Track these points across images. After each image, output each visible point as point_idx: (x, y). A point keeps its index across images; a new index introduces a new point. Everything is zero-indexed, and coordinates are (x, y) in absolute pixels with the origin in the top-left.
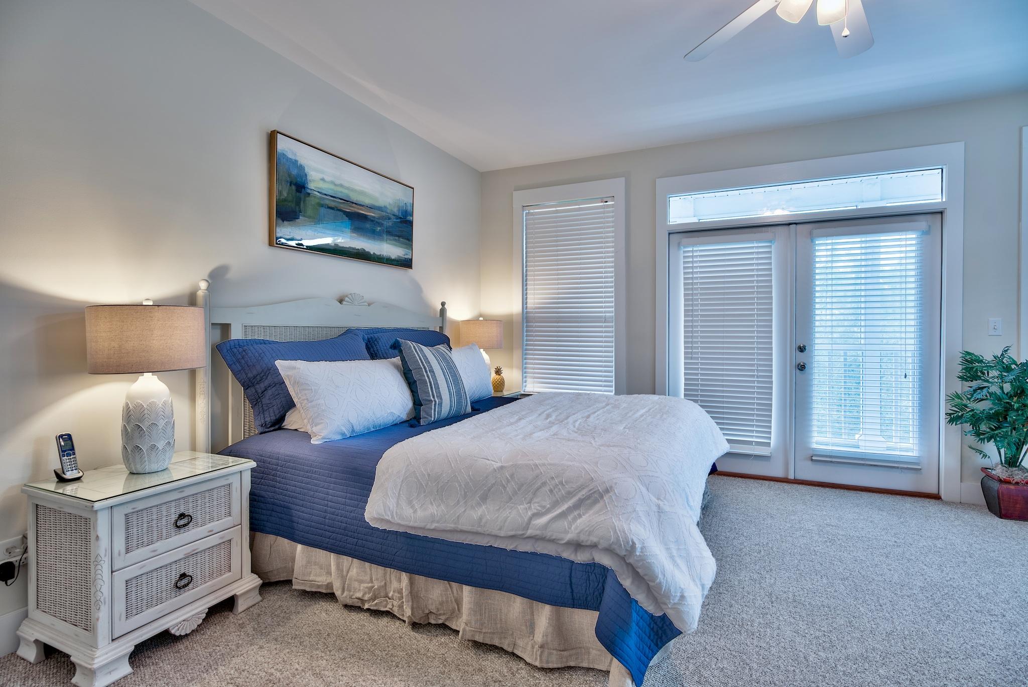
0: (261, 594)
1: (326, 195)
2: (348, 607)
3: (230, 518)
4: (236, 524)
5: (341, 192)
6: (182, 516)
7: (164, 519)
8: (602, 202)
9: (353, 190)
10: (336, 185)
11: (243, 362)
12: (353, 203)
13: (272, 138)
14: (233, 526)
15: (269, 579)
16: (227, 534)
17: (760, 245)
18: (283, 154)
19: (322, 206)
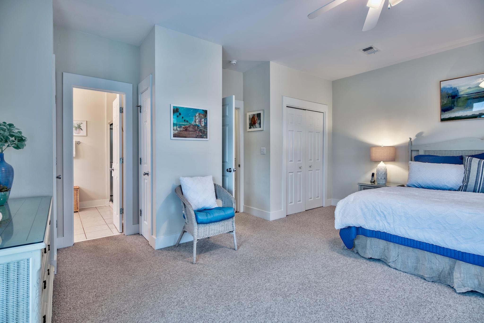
1: (471, 94)
18: (444, 88)
19: (469, 99)
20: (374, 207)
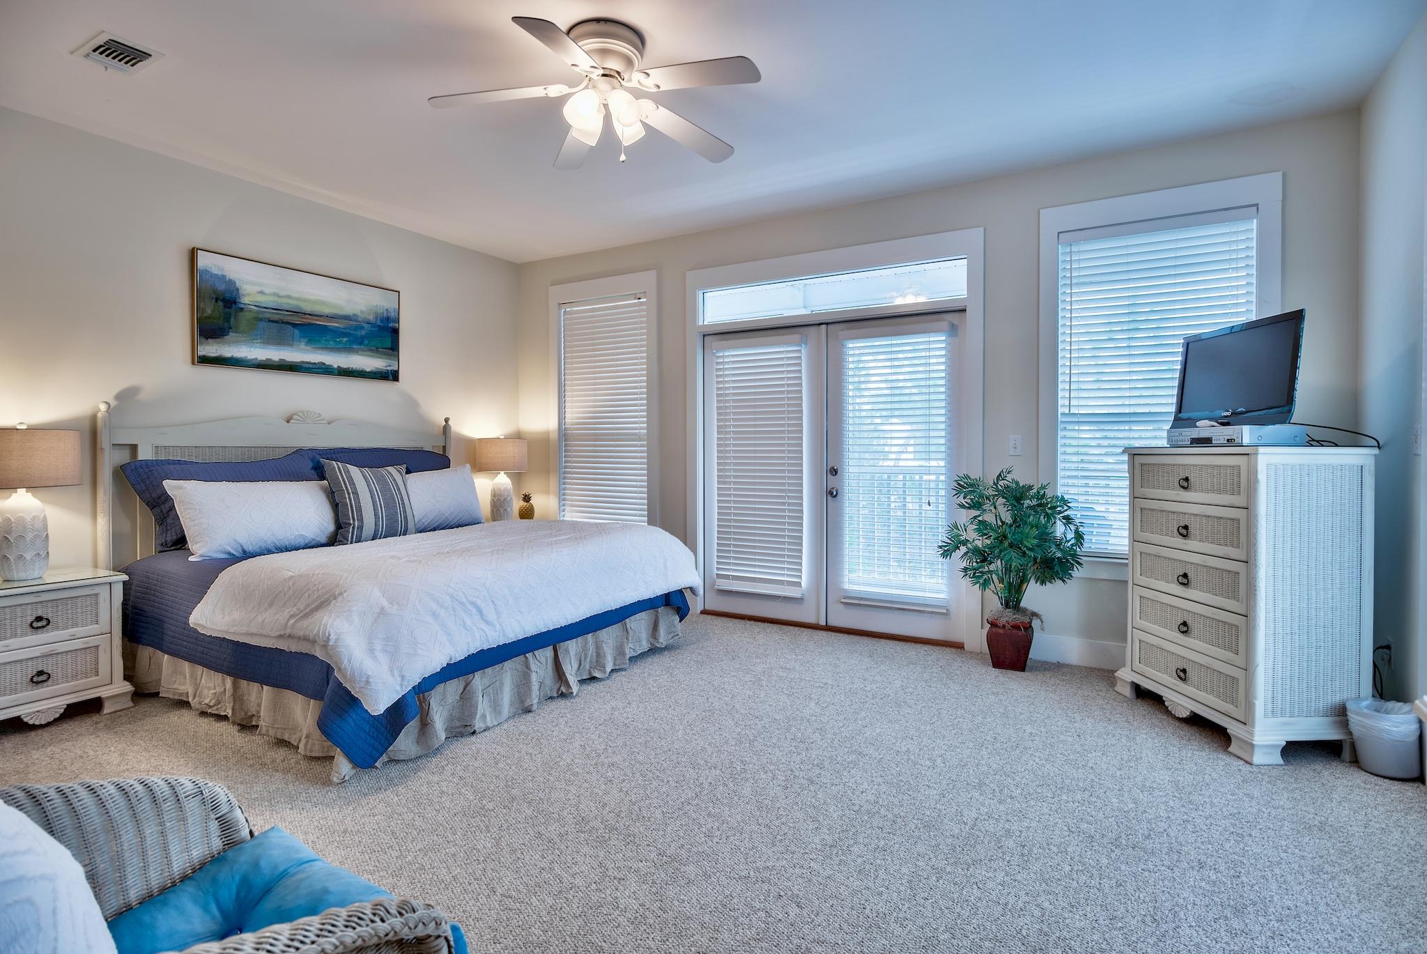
0: (133, 700)
1: (266, 308)
2: (203, 714)
3: (97, 626)
4: (104, 632)
5: (288, 304)
6: (39, 619)
7: (19, 619)
8: (635, 299)
9: (304, 300)
10: (279, 297)
11: (148, 482)
12: (306, 314)
13: (193, 254)
14: (100, 633)
15: (149, 690)
16: (93, 641)
17: (789, 349)
18: (206, 270)
19: (261, 320)
20: (453, 598)
